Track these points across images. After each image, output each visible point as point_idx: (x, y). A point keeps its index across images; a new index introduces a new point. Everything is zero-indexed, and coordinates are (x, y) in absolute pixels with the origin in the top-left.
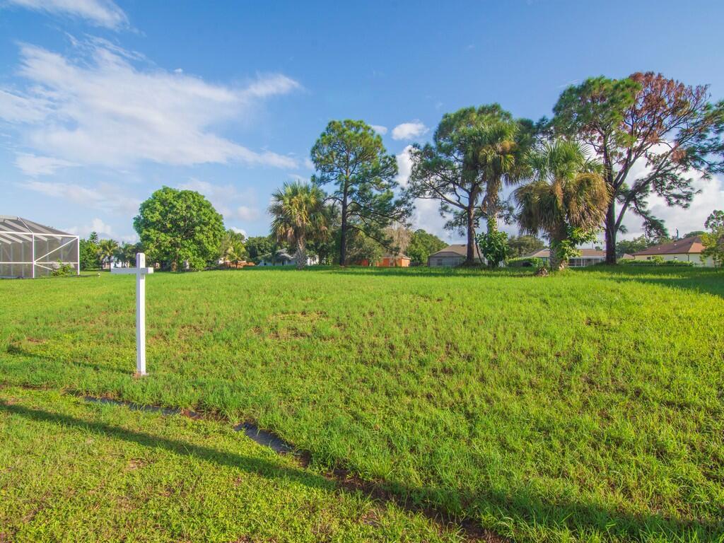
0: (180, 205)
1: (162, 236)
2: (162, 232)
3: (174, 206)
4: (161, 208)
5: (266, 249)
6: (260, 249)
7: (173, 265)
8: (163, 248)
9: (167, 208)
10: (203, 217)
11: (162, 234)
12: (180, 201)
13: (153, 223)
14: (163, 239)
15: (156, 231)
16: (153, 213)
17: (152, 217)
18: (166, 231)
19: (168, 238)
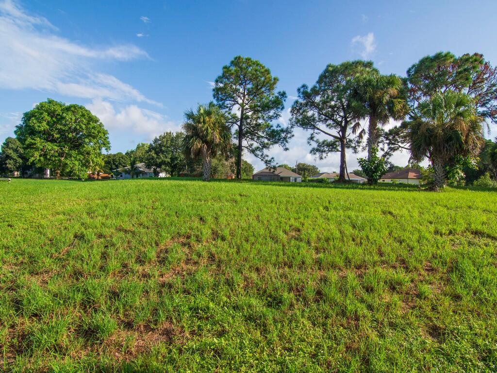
0: (69, 116)
1: (49, 146)
2: (48, 141)
3: (63, 118)
4: (49, 119)
5: (120, 164)
6: (114, 164)
7: (57, 173)
8: (48, 157)
9: (54, 119)
10: (93, 131)
11: (49, 143)
12: (70, 113)
13: (40, 132)
14: (50, 148)
15: (43, 140)
16: (40, 123)
17: (39, 127)
18: (53, 141)
19: (55, 147)
